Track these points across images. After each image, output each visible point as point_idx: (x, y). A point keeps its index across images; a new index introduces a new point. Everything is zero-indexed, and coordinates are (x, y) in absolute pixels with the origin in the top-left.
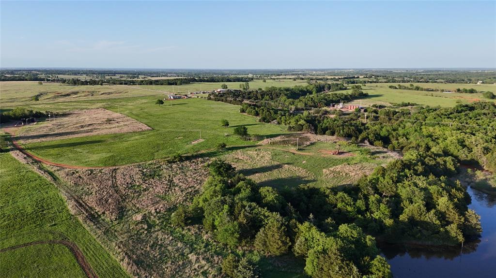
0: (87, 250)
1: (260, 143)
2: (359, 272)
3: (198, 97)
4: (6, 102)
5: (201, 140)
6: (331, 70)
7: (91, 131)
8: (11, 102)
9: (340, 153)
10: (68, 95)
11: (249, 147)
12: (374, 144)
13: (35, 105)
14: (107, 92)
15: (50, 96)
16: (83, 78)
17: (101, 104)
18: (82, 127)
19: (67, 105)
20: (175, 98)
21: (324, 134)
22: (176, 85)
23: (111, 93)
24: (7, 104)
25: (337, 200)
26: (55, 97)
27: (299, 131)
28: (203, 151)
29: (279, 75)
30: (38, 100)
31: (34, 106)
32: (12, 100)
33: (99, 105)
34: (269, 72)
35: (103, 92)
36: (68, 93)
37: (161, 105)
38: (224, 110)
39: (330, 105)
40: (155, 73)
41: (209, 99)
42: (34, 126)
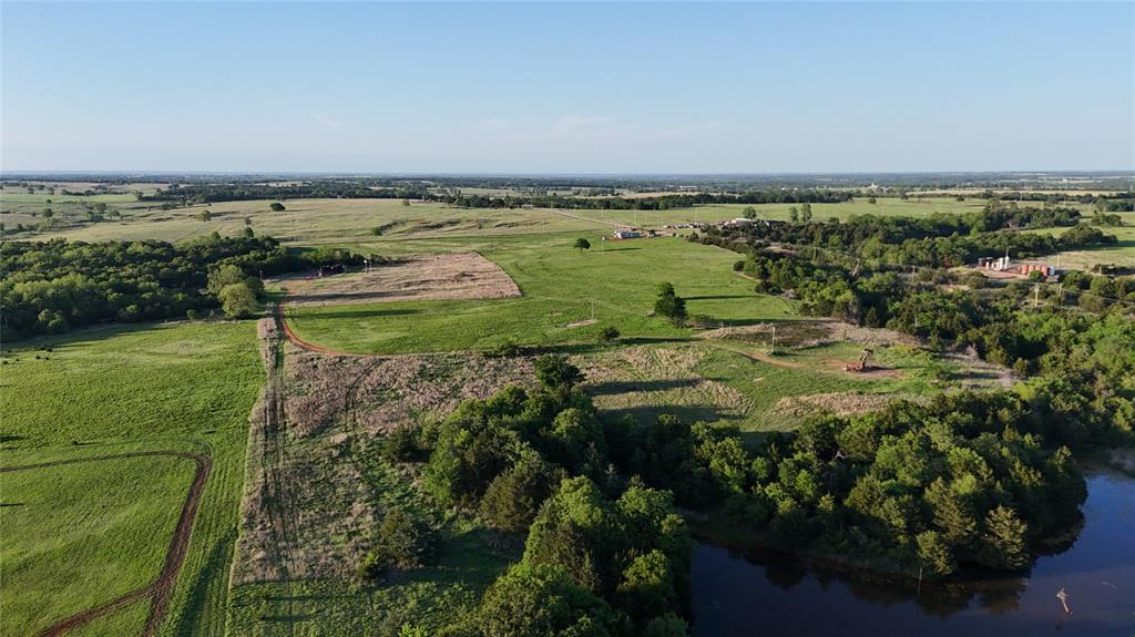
0: (221, 472)
1: (706, 334)
2: (593, 571)
3: (674, 235)
4: (332, 236)
5: (593, 321)
6: (1115, 173)
7: (415, 293)
8: (338, 236)
9: (865, 369)
10: (439, 226)
11: (668, 340)
12: (987, 356)
13: (368, 242)
14: (509, 222)
15: (410, 226)
16: (494, 194)
17: (480, 245)
18: (408, 285)
19: (419, 245)
20: (625, 236)
21: (882, 325)
22: (657, 209)
23: (517, 224)
24: (331, 239)
25: (713, 452)
26: (414, 230)
27: (824, 315)
28: (572, 343)
29: (946, 187)
30: (380, 234)
31: (366, 245)
32: (341, 233)
33: (476, 246)
34: (934, 180)
35: (500, 222)
36: (440, 222)
37: (584, 249)
38: (703, 263)
39: (977, 262)
40: (653, 184)
41: (694, 238)
42: (336, 279)
